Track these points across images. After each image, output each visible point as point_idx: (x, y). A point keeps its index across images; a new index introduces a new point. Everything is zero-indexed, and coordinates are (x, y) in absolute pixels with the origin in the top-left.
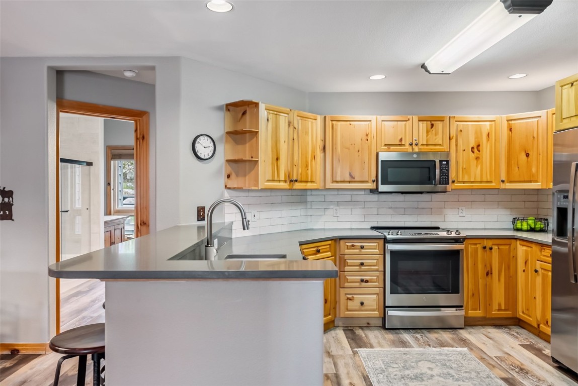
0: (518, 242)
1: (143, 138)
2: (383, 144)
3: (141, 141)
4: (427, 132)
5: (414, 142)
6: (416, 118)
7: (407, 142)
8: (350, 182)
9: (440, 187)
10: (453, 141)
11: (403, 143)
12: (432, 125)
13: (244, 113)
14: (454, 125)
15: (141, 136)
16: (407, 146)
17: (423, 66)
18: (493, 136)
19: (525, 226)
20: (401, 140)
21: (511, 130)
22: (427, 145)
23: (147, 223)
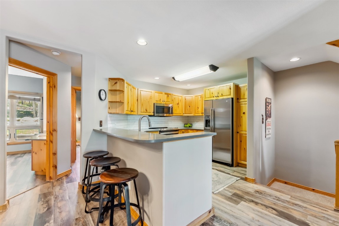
0: (190, 130)
1: (55, 87)
2: (155, 100)
3: (54, 88)
4: (167, 98)
5: (164, 101)
6: (164, 93)
7: (162, 100)
8: (146, 112)
9: (171, 115)
10: (173, 101)
11: (161, 100)
12: (168, 96)
13: (116, 83)
14: (173, 96)
15: (54, 86)
16: (162, 102)
17: (173, 78)
18: (181, 101)
19: (188, 126)
20: (160, 100)
21: (185, 99)
22: (167, 102)
23: (56, 130)
